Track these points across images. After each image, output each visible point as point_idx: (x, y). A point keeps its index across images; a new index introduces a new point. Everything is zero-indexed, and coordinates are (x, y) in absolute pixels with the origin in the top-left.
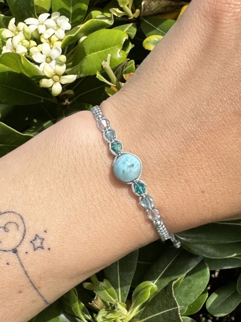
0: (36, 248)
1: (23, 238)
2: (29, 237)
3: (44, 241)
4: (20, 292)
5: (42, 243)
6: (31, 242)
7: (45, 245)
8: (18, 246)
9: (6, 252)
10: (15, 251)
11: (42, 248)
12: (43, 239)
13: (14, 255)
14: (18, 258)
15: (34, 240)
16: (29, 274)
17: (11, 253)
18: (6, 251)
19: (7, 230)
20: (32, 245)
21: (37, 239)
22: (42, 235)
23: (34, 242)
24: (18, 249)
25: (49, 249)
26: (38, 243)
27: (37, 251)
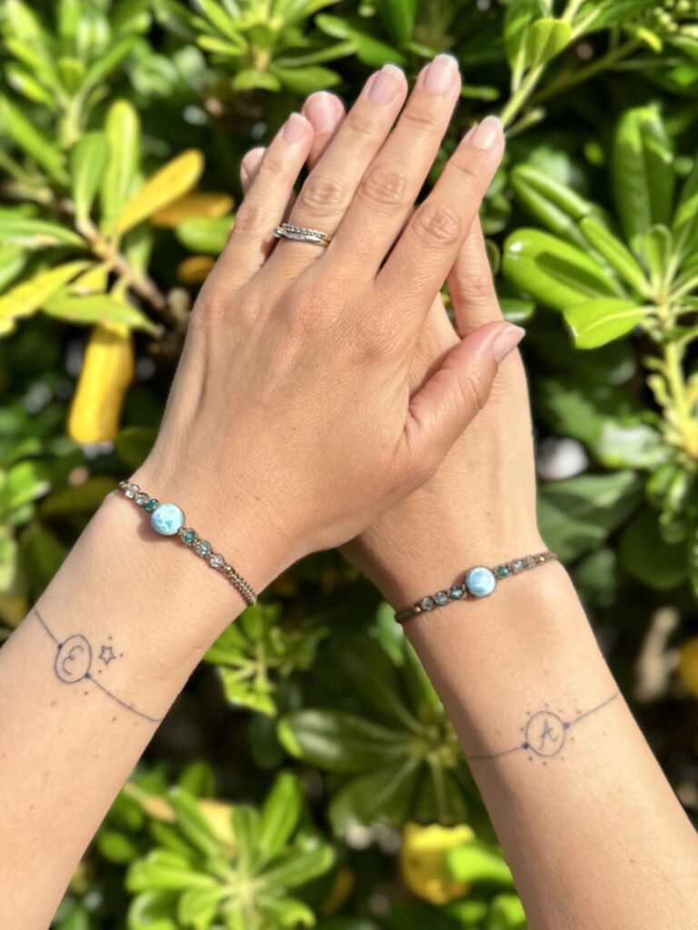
0: (107, 661)
1: (91, 657)
2: (96, 652)
3: (113, 651)
4: (114, 719)
5: (111, 653)
6: (101, 657)
7: (116, 653)
8: (89, 668)
9: (81, 682)
10: (87, 676)
11: (114, 657)
12: (111, 648)
13: (89, 680)
14: (94, 681)
15: (102, 655)
16: (114, 694)
17: (85, 680)
18: (79, 680)
19: (73, 658)
20: (102, 659)
21: (105, 650)
22: (107, 645)
24: (91, 672)
25: (121, 655)
26: (107, 655)
27: (109, 664)
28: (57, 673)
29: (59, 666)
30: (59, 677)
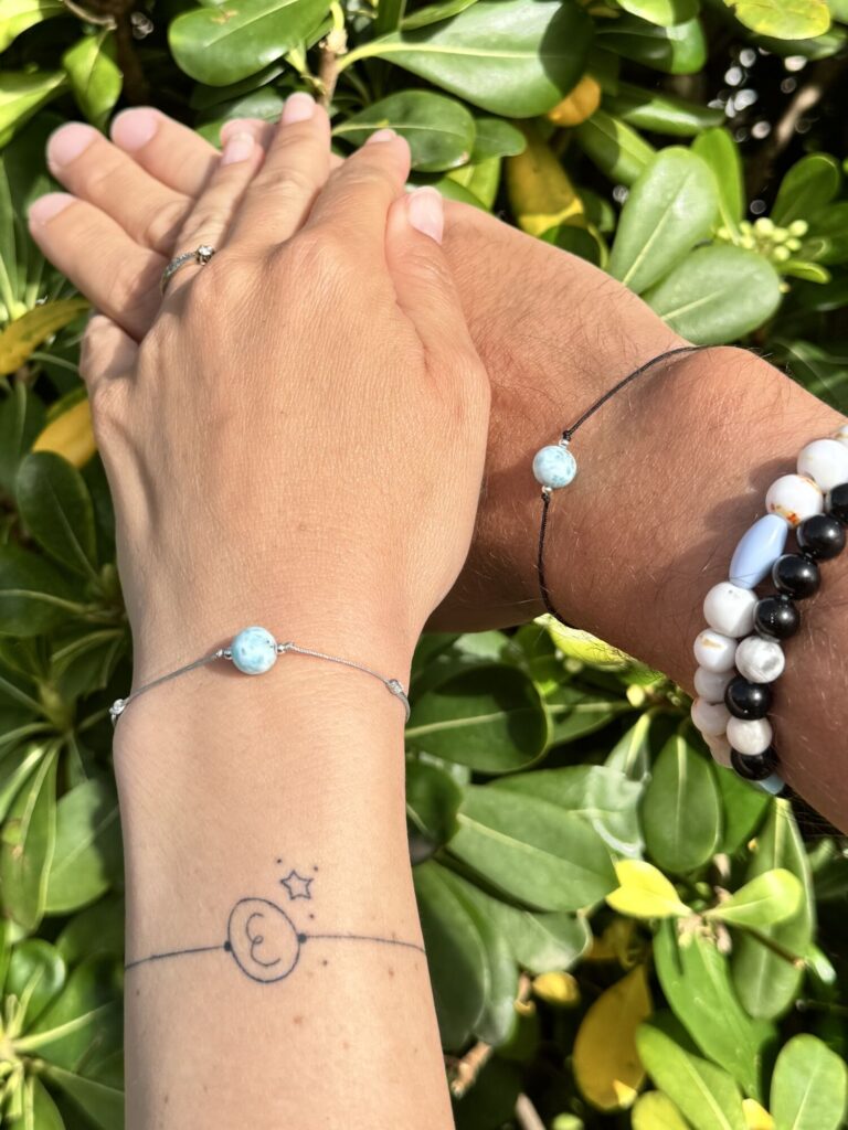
0: (305, 893)
1: (283, 912)
2: (280, 896)
3: (297, 873)
5: (300, 878)
6: (293, 898)
7: (306, 872)
8: (294, 928)
9: (302, 956)
10: (302, 938)
11: (310, 881)
12: (294, 873)
13: (310, 943)
14: (318, 937)
15: (291, 893)
17: (305, 947)
18: (298, 956)
19: (259, 940)
20: (297, 899)
21: (288, 883)
22: (283, 872)
23: (294, 894)
24: (300, 932)
25: (316, 869)
26: (297, 886)
27: (312, 894)
28: (259, 980)
29: (253, 968)
30: (268, 982)
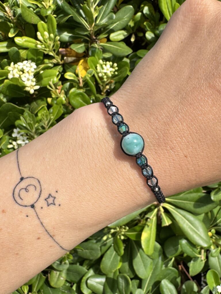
0: (49, 204)
4: (38, 239)
30: (14, 197)
